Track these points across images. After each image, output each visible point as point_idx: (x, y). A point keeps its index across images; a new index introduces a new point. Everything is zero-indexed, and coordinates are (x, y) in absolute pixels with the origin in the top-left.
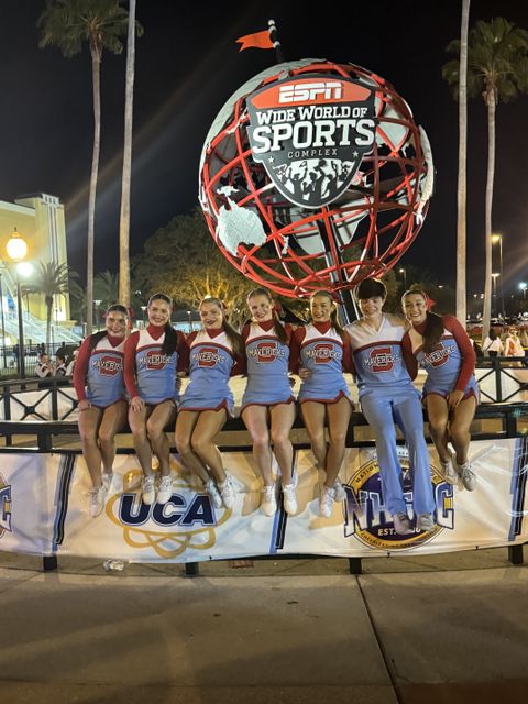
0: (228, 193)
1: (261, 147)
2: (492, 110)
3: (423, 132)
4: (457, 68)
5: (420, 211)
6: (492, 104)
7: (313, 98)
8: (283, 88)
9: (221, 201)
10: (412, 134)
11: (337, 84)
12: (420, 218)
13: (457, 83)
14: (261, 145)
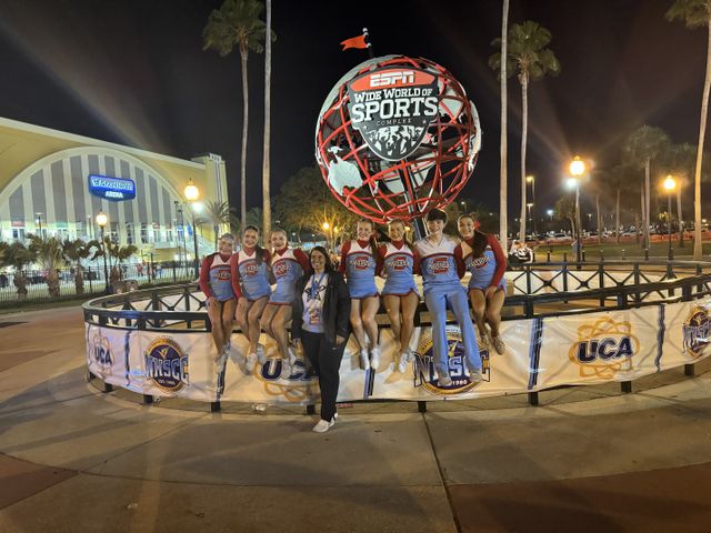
0: (335, 152)
1: (358, 119)
2: (525, 88)
3: (473, 105)
4: (499, 58)
5: (471, 161)
6: (525, 83)
7: (394, 82)
8: (372, 77)
9: (331, 157)
10: (465, 107)
11: (411, 73)
12: (471, 166)
13: (499, 69)
14: (358, 117)
